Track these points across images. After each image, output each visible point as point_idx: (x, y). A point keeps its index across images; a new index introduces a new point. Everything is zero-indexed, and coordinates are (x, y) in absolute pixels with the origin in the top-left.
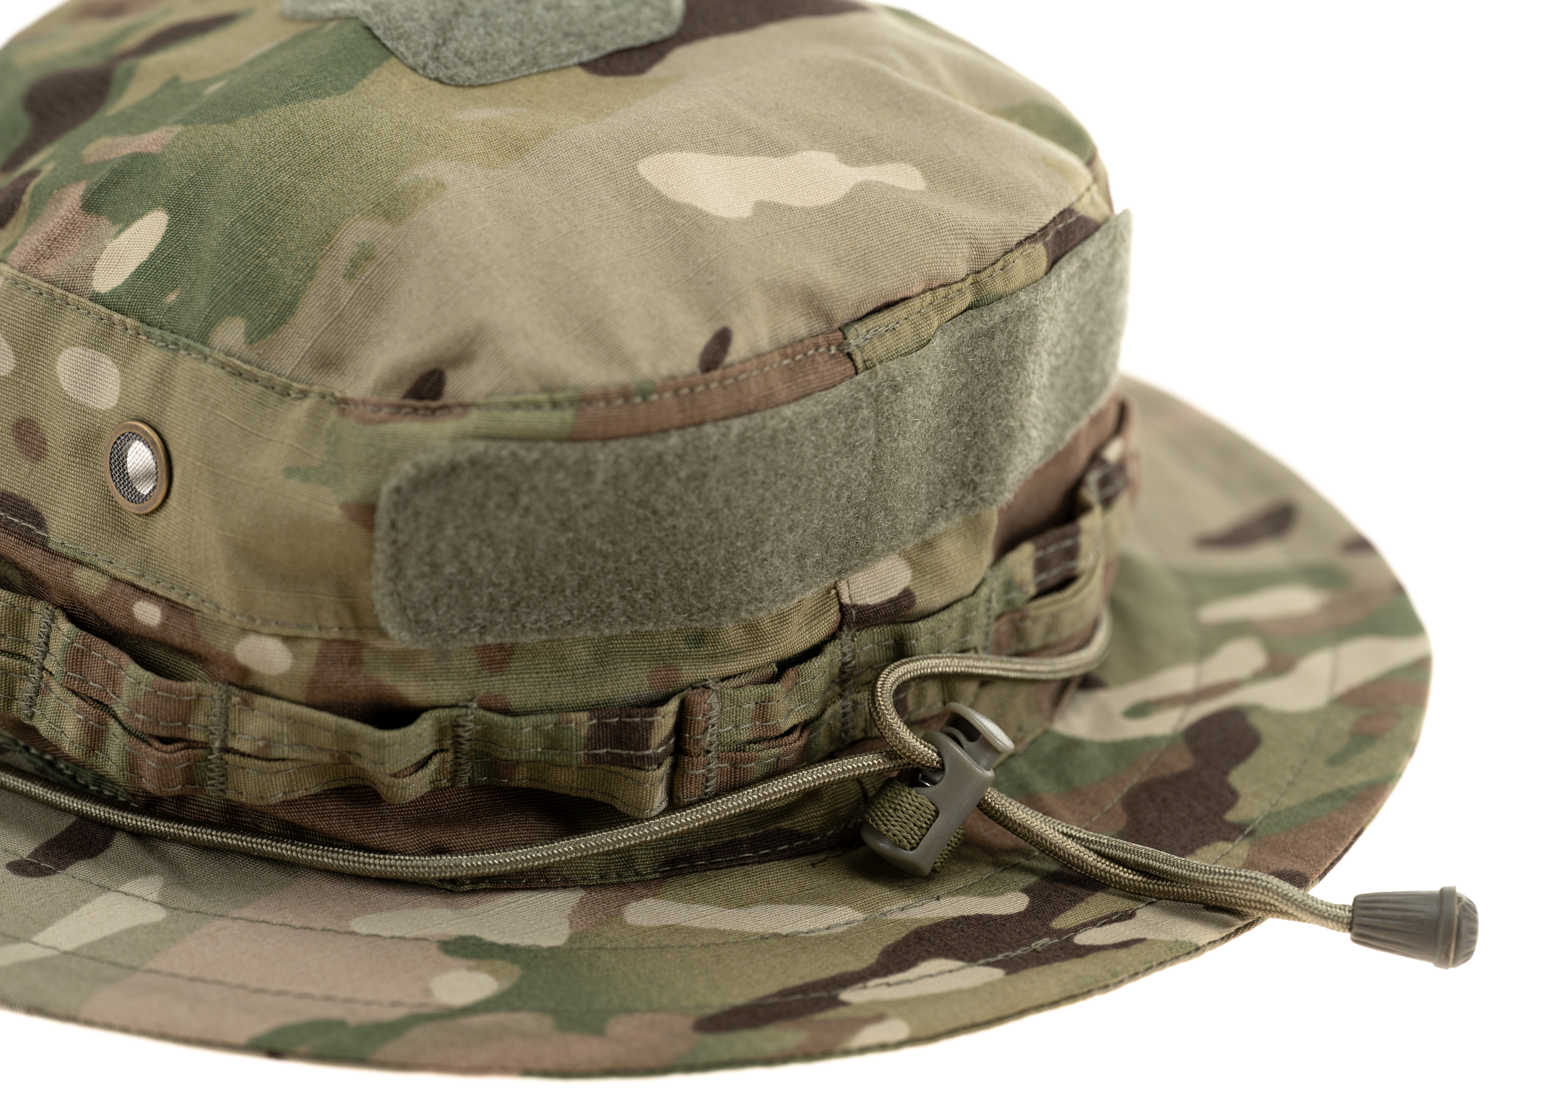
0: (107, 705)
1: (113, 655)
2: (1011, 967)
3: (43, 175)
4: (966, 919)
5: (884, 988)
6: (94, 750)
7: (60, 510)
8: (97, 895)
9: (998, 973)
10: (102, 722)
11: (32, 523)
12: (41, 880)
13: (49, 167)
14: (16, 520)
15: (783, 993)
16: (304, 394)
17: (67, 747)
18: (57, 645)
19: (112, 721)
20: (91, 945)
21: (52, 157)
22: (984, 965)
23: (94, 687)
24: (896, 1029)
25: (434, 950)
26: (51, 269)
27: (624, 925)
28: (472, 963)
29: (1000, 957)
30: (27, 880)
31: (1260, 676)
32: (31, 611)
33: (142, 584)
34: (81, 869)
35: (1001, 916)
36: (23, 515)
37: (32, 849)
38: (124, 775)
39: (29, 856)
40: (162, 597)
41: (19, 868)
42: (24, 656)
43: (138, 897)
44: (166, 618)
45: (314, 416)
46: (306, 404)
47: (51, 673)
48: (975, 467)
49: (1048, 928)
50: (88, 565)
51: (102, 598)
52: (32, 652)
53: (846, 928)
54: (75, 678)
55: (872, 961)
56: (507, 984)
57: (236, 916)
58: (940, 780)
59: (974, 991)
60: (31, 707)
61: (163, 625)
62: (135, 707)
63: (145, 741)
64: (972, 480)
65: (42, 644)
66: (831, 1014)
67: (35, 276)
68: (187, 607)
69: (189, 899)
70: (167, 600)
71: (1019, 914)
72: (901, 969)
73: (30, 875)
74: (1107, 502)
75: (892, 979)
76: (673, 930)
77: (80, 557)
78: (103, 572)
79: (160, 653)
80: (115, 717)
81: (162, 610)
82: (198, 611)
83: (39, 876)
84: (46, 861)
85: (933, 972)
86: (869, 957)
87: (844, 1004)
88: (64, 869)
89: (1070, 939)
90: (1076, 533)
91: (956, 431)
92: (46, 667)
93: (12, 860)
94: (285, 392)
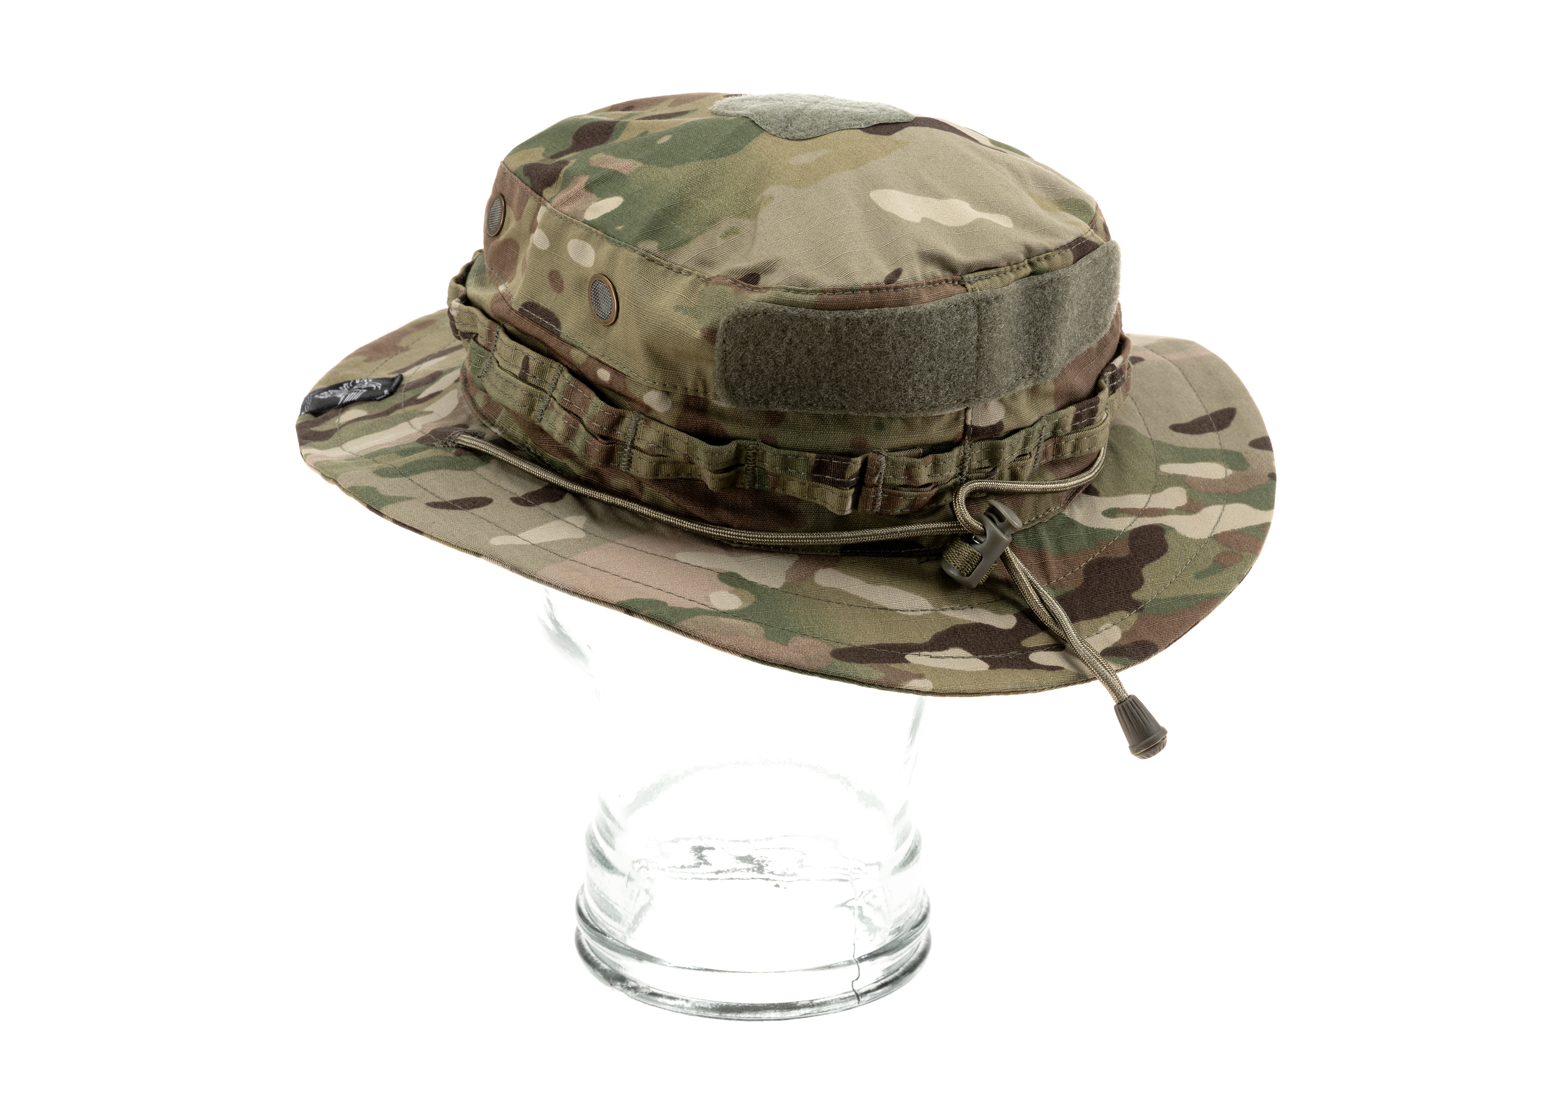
0: (579, 417)
1: (587, 392)
2: (994, 664)
3: (570, 165)
4: (981, 625)
5: (928, 658)
6: (569, 439)
7: (568, 319)
8: (553, 520)
9: (984, 666)
10: (576, 425)
11: (554, 325)
12: (526, 508)
13: (573, 161)
14: (547, 322)
15: (880, 646)
16: (690, 274)
17: (556, 437)
18: (560, 385)
19: (581, 426)
20: (546, 543)
21: (576, 157)
22: (980, 659)
23: (575, 408)
24: (926, 684)
25: (715, 578)
26: (567, 209)
27: (813, 583)
28: (732, 589)
29: (990, 656)
30: (520, 506)
31: (1180, 511)
32: (551, 367)
33: (603, 360)
34: (546, 506)
35: (999, 629)
36: (550, 320)
37: (524, 493)
38: (581, 454)
39: (522, 496)
40: (611, 367)
41: (517, 500)
42: (543, 389)
43: (573, 525)
44: (612, 378)
45: (694, 285)
46: (690, 278)
47: (555, 399)
48: (1038, 358)
49: (1020, 645)
50: (578, 348)
51: (583, 365)
52: (547, 388)
53: (921, 613)
54: (567, 401)
55: (927, 640)
56: (746, 605)
57: (619, 543)
58: (984, 541)
59: (970, 674)
60: (541, 415)
61: (610, 381)
62: (594, 419)
63: (595, 437)
64: (1037, 365)
65: (553, 384)
66: (897, 666)
67: (560, 211)
68: (623, 374)
69: (596, 529)
70: (614, 369)
71: (1009, 630)
72: (940, 649)
73: (522, 505)
74: (1113, 390)
75: (934, 654)
76: (838, 592)
77: (575, 344)
78: (585, 352)
79: (610, 394)
80: (583, 423)
81: (611, 374)
82: (628, 376)
83: (525, 506)
84: (530, 499)
85: (954, 655)
86: (926, 637)
87: (907, 662)
88: (538, 505)
89: (1027, 656)
90: (1098, 402)
91: (1028, 337)
92: (553, 396)
93: (513, 496)
94: (679, 271)
